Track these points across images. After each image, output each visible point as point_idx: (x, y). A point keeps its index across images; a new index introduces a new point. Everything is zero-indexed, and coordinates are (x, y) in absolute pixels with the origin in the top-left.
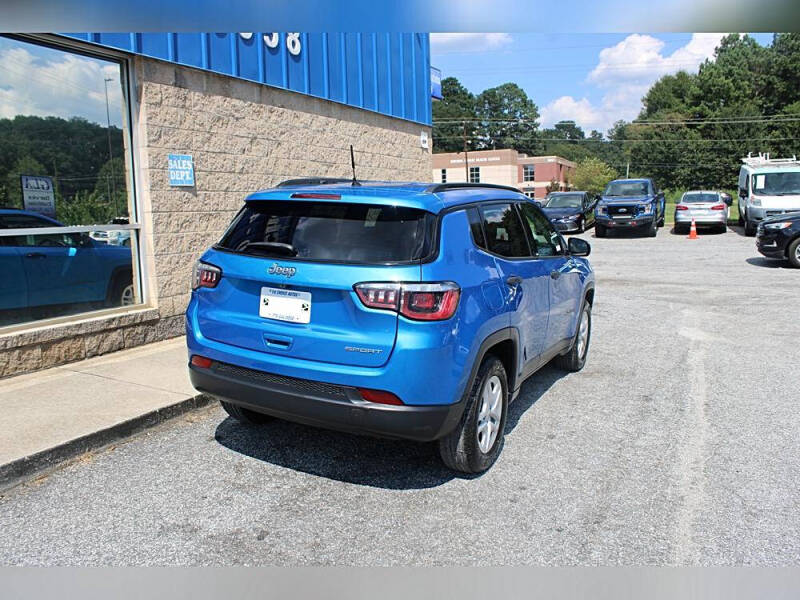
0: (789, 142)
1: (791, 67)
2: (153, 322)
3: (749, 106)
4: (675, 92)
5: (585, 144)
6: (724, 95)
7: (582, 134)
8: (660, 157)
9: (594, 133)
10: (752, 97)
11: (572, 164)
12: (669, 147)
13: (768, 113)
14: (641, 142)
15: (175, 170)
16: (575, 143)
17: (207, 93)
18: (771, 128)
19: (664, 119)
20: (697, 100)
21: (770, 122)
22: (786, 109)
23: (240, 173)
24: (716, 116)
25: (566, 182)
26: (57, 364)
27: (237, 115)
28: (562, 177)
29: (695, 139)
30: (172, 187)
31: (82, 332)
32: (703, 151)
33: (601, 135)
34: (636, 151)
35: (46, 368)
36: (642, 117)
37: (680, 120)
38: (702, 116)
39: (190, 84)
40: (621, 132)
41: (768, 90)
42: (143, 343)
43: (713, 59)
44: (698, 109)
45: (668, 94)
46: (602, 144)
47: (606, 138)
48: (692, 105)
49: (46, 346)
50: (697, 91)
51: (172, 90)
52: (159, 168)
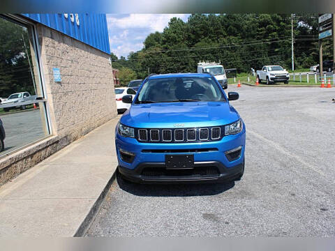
0: (199, 57)
1: (195, 30)
2: (57, 142)
3: (183, 44)
4: (155, 39)
5: (119, 62)
6: (175, 41)
7: (117, 58)
8: (153, 65)
9: (122, 57)
10: (183, 41)
11: (117, 70)
12: (156, 61)
13: (190, 46)
14: (145, 59)
15: (55, 75)
16: (114, 62)
17: (59, 42)
18: (191, 52)
19: (153, 50)
20: (164, 42)
21: (191, 50)
22: (196, 45)
23: (71, 76)
24: (172, 49)
25: (116, 78)
26: (36, 164)
27: (67, 51)
28: (114, 76)
29: (165, 57)
30: (55, 82)
31: (40, 148)
32: (169, 62)
33: (124, 58)
34: (144, 63)
35: (33, 166)
36: (143, 49)
37: (159, 50)
38: (166, 48)
39: (54, 37)
40: (134, 56)
41: (189, 38)
42: (56, 151)
43: (168, 27)
44: (165, 45)
45: (153, 40)
46: (126, 61)
47: (126, 59)
48: (162, 45)
49: (32, 156)
50: (164, 39)
51: (51, 40)
52: (51, 74)
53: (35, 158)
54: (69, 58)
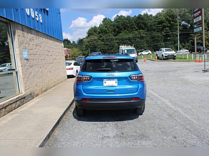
0: (121, 42)
1: (119, 25)
2: (24, 98)
3: (111, 34)
4: (94, 31)
5: (71, 44)
6: (106, 32)
7: (70, 42)
8: (92, 47)
9: (73, 41)
10: (111, 32)
11: (70, 50)
12: (94, 44)
13: (115, 36)
14: (87, 43)
15: (24, 54)
16: (69, 44)
17: (28, 33)
18: (116, 39)
19: (92, 37)
20: (99, 33)
21: (116, 38)
22: (119, 35)
23: (35, 55)
24: (104, 37)
25: (69, 54)
26: (8, 113)
27: (33, 39)
28: (68, 53)
29: (100, 42)
30: (24, 59)
31: (12, 102)
32: (102, 45)
33: (75, 42)
34: (86, 46)
35: (6, 114)
36: (87, 37)
37: (96, 38)
38: (101, 37)
39: (24, 30)
40: (81, 41)
41: (114, 31)
42: (23, 104)
43: (102, 23)
44: (100, 35)
45: (92, 32)
46: (76, 44)
47: (76, 43)
48: (98, 34)
49: (5, 108)
50: (99, 31)
51: (22, 32)
52: (21, 54)
53: (8, 109)
54: (34, 44)
